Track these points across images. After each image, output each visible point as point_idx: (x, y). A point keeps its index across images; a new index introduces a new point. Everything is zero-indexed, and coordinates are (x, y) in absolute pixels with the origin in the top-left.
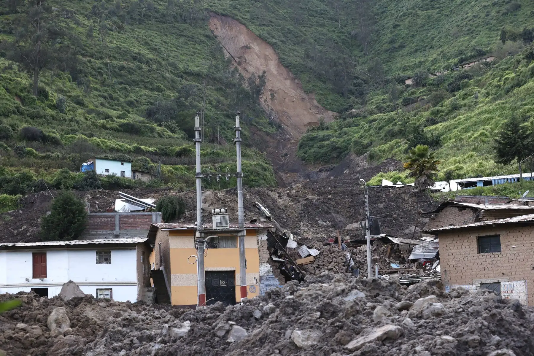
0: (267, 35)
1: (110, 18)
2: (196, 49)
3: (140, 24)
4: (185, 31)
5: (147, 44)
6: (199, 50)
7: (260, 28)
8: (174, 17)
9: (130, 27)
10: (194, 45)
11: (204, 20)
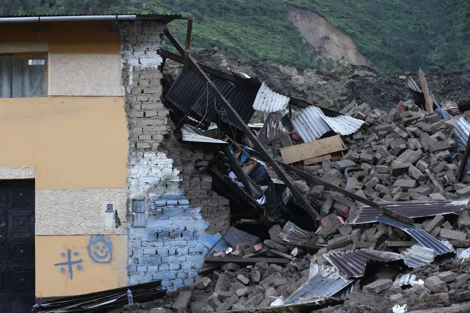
0: (345, 26)
1: (190, 10)
2: (276, 38)
3: (220, 16)
4: (265, 22)
5: (226, 34)
6: (279, 39)
7: (338, 19)
8: (254, 10)
9: (210, 19)
10: (274, 35)
11: (283, 12)
